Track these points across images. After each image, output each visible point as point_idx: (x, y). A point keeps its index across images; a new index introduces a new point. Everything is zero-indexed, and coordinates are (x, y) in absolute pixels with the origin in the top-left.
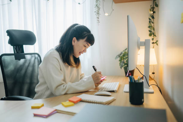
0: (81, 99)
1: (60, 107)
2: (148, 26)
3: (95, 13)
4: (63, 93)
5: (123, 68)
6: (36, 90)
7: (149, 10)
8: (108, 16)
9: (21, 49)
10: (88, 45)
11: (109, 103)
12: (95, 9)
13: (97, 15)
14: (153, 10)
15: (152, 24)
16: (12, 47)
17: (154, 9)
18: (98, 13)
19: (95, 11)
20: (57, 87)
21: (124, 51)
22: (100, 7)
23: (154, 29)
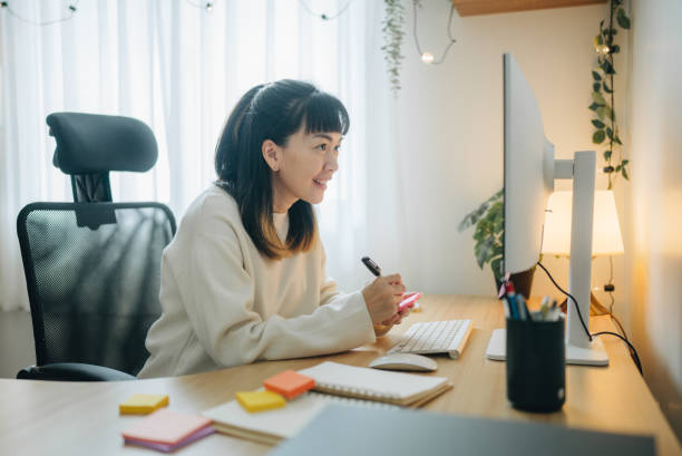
0: (313, 382)
1: (228, 413)
2: (590, 104)
3: (384, 54)
5: (488, 266)
6: (150, 342)
7: (595, 41)
8: (434, 63)
9: (101, 186)
11: (422, 402)
12: (386, 39)
13: (391, 59)
14: (611, 39)
15: (607, 97)
16: (69, 176)
17: (614, 37)
18: (395, 54)
19: (384, 44)
20: (227, 332)
21: (493, 199)
22: (401, 30)
23: (612, 117)
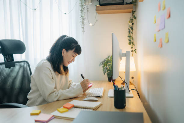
0: (74, 105)
1: (56, 113)
2: (128, 36)
3: (80, 23)
4: (56, 99)
5: (106, 74)
7: (129, 22)
8: (92, 26)
10: (76, 55)
12: (80, 20)
13: (82, 25)
15: (131, 34)
17: (133, 21)
18: (83, 23)
19: (80, 21)
20: (50, 94)
21: (107, 58)
22: (85, 18)
23: (133, 39)
